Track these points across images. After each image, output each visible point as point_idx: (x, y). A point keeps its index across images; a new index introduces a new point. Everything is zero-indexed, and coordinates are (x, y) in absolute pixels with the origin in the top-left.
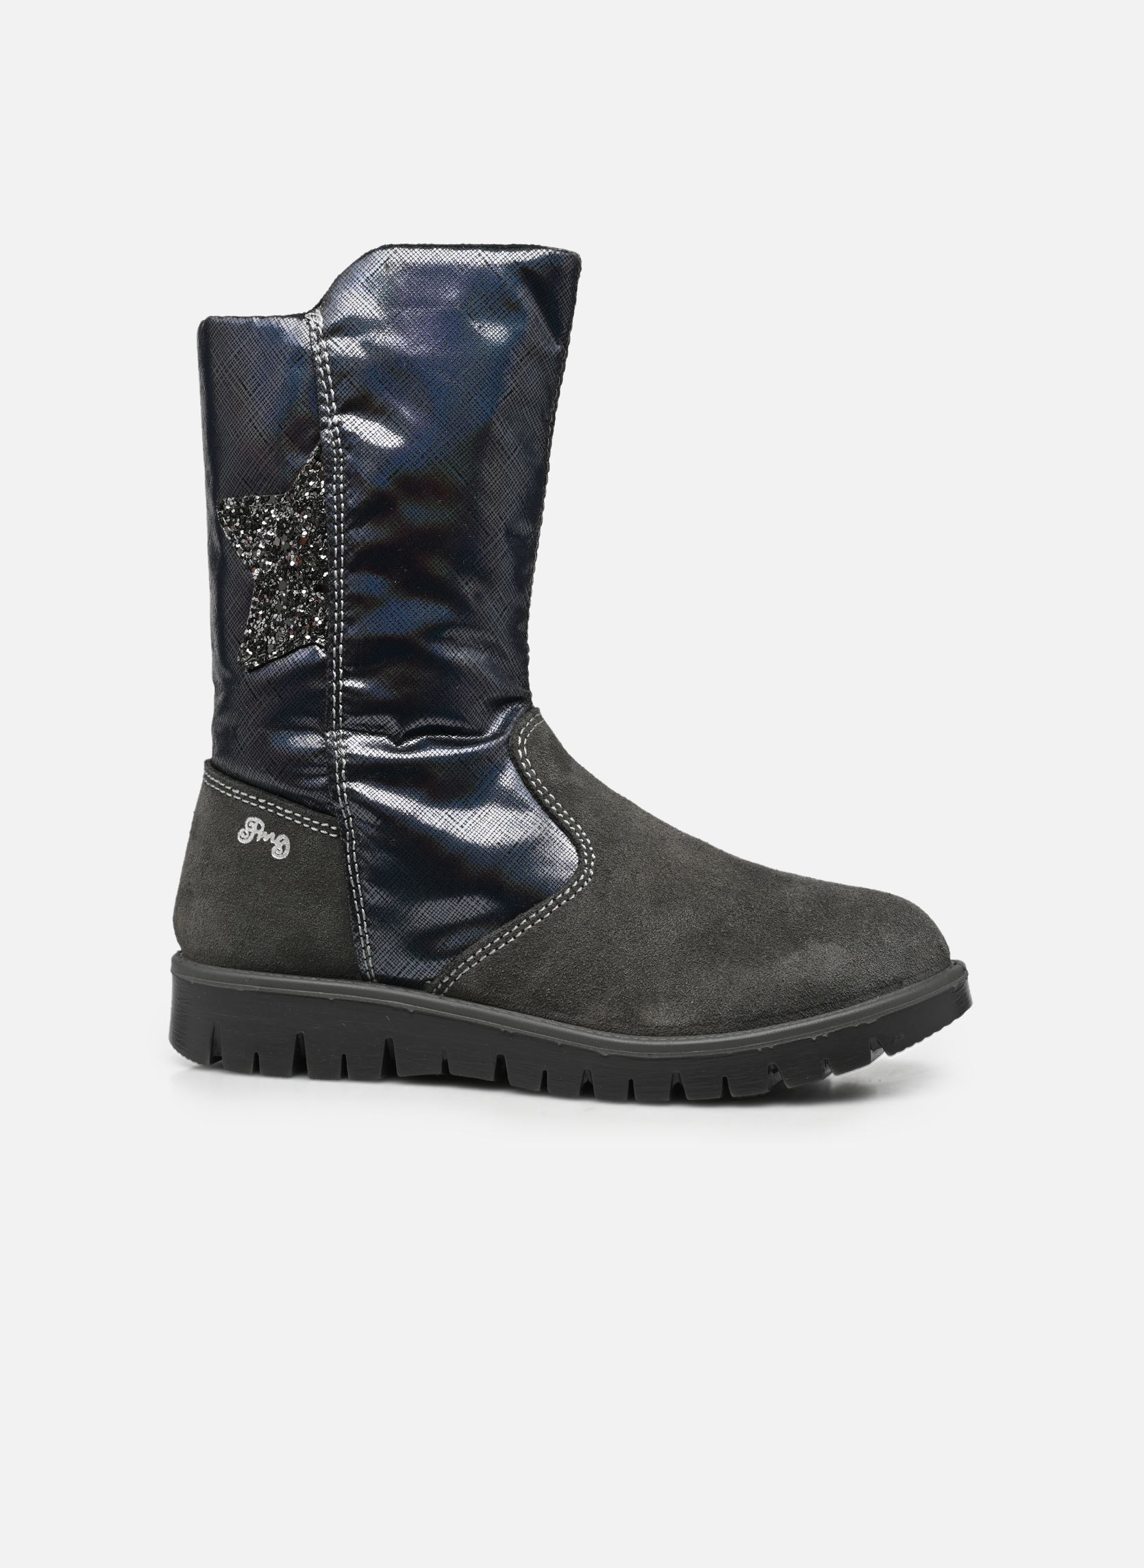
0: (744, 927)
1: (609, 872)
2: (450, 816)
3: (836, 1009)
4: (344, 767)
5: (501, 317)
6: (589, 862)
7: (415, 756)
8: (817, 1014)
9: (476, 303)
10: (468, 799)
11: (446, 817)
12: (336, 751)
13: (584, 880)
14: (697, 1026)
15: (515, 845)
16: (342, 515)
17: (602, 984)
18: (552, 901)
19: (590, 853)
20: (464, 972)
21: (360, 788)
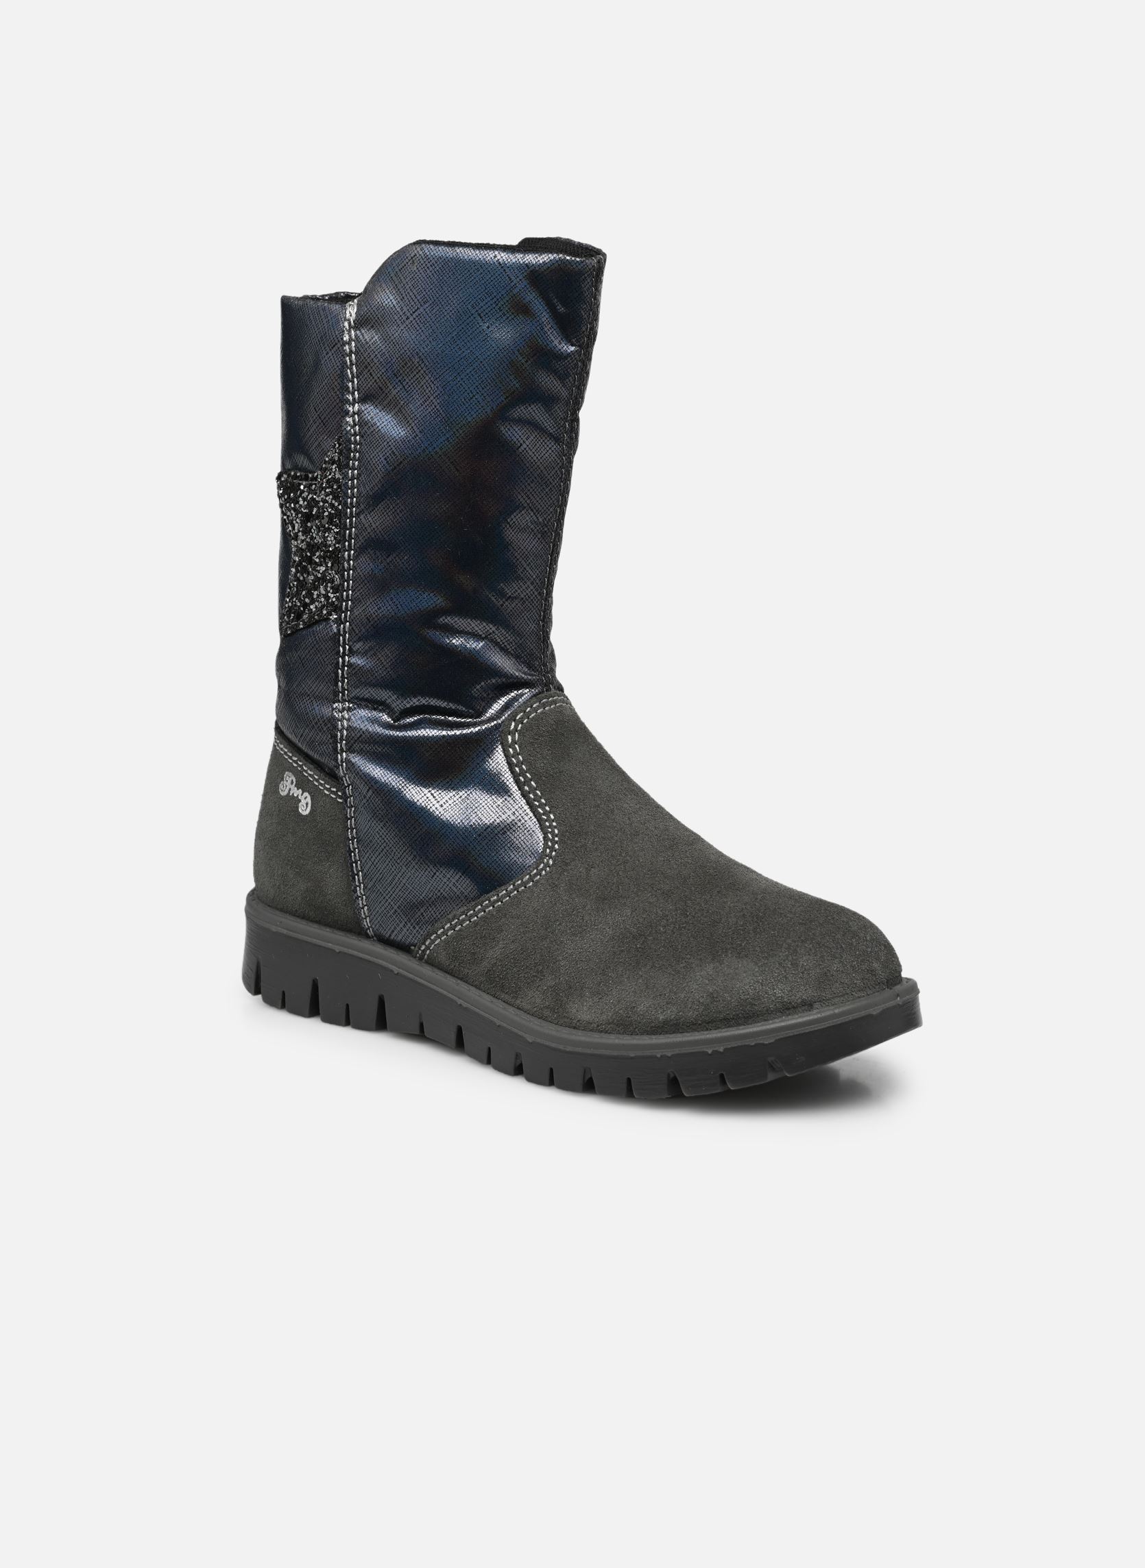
0: (674, 933)
1: (567, 864)
2: (432, 794)
3: (739, 1025)
4: (344, 738)
5: (510, 318)
6: (551, 852)
7: (406, 734)
8: (719, 1028)
9: (487, 303)
10: (453, 779)
11: (429, 795)
12: (339, 723)
13: (542, 869)
14: (612, 1025)
15: (487, 828)
16: (355, 499)
17: (542, 971)
18: (512, 887)
19: (554, 842)
20: (436, 943)
21: (357, 760)
